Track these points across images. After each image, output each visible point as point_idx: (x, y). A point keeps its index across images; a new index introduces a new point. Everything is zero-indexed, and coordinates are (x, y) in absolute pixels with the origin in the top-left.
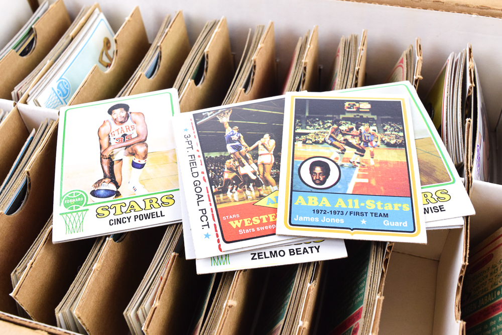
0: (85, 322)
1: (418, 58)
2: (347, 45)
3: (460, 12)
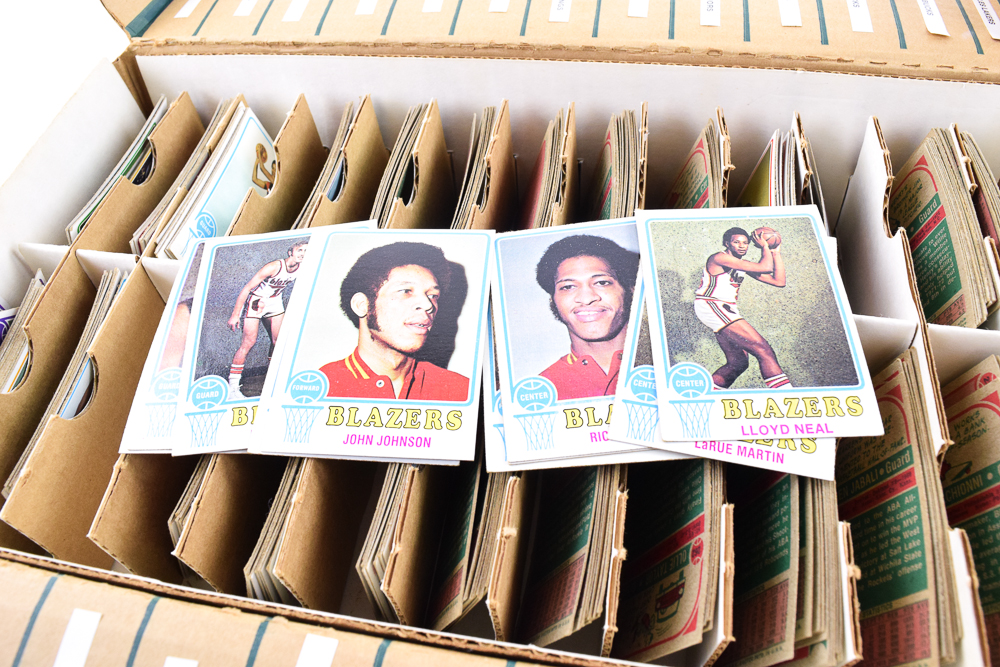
0: (290, 583)
1: (723, 138)
2: (621, 125)
3: (779, 67)
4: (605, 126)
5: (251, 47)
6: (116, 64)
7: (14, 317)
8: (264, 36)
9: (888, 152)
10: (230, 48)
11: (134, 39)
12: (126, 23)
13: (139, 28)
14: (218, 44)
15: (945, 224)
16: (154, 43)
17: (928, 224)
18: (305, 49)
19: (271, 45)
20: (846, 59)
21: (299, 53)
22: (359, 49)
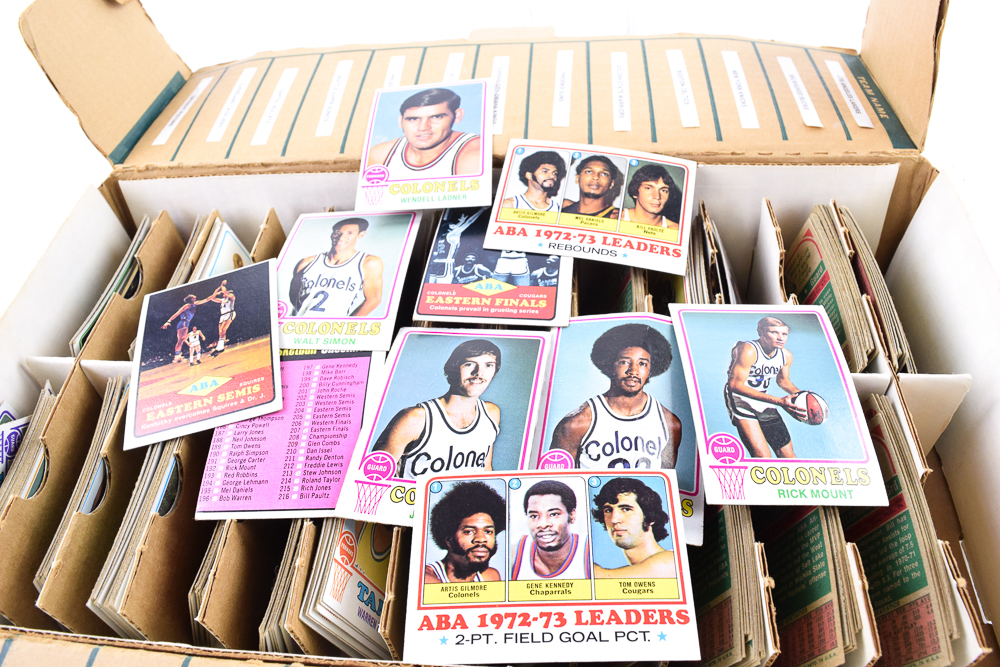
5: (224, 169)
6: (101, 189)
7: (28, 424)
8: (235, 159)
9: (779, 229)
10: (205, 171)
11: (116, 166)
12: (109, 152)
13: (120, 156)
14: (194, 167)
15: (830, 286)
16: (136, 169)
17: (818, 286)
18: (272, 168)
19: (242, 166)
20: (738, 152)
21: (268, 172)
22: (321, 167)
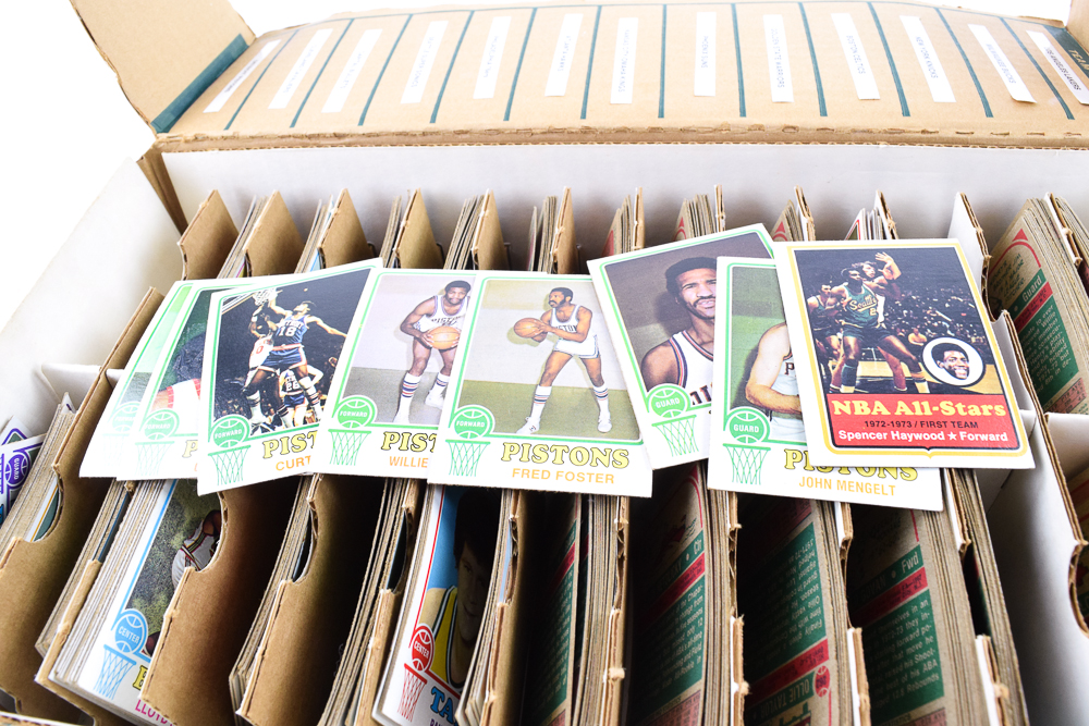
1: (805, 221)
2: (694, 210)
3: (860, 142)
4: (677, 212)
5: (288, 140)
6: (140, 162)
7: (41, 444)
8: (303, 128)
9: (980, 230)
10: (267, 142)
11: (159, 135)
12: (152, 118)
13: (165, 124)
14: (252, 137)
15: (1052, 302)
16: (182, 139)
17: (1034, 302)
18: (347, 140)
19: (310, 137)
20: (930, 130)
21: (341, 145)
22: (407, 139)
